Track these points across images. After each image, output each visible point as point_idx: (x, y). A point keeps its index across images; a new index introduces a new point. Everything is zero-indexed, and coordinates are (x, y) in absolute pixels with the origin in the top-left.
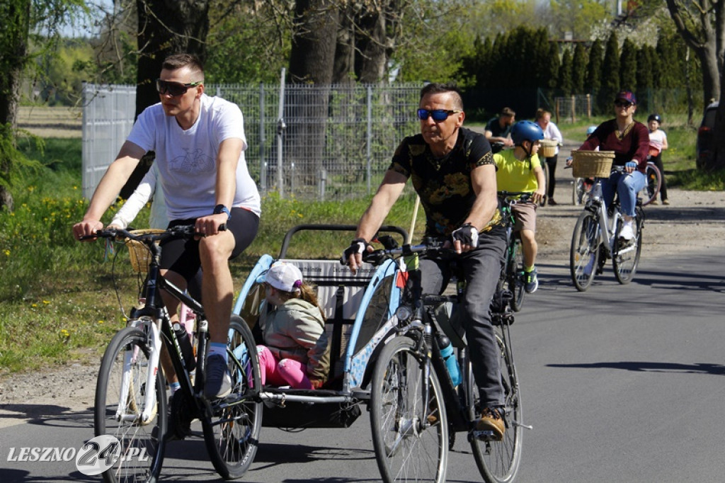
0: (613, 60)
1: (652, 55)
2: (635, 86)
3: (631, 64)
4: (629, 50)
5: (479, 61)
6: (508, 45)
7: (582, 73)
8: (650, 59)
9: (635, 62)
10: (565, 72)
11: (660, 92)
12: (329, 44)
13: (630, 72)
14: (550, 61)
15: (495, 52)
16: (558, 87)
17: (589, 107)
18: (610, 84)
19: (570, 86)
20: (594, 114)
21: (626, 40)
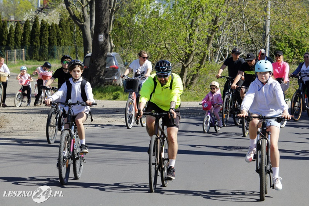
0: (36, 31)
1: (56, 29)
2: (48, 45)
3: (46, 33)
4: (44, 26)
7: (20, 37)
8: (55, 30)
9: (48, 32)
10: (11, 37)
11: (61, 48)
13: (45, 37)
14: (3, 31)
16: (7, 45)
17: (24, 55)
18: (35, 43)
19: (13, 45)
20: (26, 59)
21: (42, 20)
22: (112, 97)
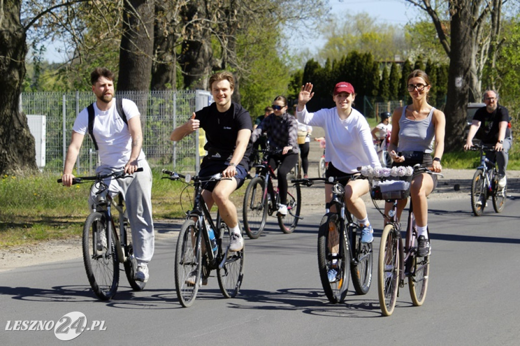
2: (436, 94)
4: (431, 67)
5: (326, 77)
6: (345, 65)
7: (397, 85)
10: (384, 84)
12: (146, 63)
14: (373, 76)
15: (337, 70)
16: (379, 95)
19: (388, 95)
21: (429, 60)
22: (471, 165)
